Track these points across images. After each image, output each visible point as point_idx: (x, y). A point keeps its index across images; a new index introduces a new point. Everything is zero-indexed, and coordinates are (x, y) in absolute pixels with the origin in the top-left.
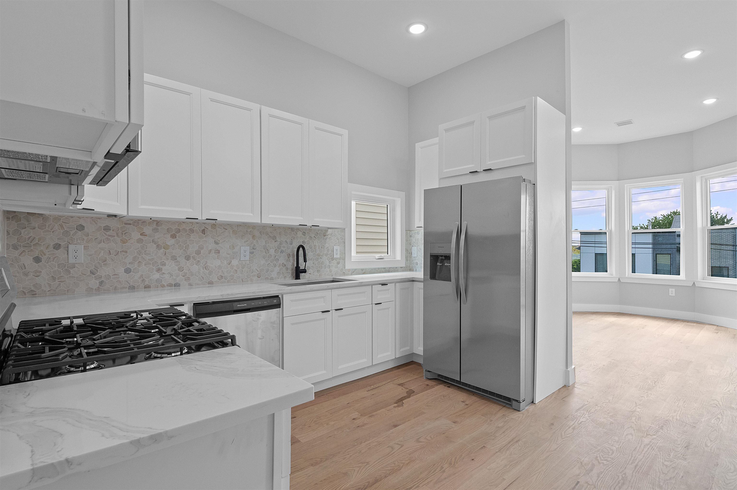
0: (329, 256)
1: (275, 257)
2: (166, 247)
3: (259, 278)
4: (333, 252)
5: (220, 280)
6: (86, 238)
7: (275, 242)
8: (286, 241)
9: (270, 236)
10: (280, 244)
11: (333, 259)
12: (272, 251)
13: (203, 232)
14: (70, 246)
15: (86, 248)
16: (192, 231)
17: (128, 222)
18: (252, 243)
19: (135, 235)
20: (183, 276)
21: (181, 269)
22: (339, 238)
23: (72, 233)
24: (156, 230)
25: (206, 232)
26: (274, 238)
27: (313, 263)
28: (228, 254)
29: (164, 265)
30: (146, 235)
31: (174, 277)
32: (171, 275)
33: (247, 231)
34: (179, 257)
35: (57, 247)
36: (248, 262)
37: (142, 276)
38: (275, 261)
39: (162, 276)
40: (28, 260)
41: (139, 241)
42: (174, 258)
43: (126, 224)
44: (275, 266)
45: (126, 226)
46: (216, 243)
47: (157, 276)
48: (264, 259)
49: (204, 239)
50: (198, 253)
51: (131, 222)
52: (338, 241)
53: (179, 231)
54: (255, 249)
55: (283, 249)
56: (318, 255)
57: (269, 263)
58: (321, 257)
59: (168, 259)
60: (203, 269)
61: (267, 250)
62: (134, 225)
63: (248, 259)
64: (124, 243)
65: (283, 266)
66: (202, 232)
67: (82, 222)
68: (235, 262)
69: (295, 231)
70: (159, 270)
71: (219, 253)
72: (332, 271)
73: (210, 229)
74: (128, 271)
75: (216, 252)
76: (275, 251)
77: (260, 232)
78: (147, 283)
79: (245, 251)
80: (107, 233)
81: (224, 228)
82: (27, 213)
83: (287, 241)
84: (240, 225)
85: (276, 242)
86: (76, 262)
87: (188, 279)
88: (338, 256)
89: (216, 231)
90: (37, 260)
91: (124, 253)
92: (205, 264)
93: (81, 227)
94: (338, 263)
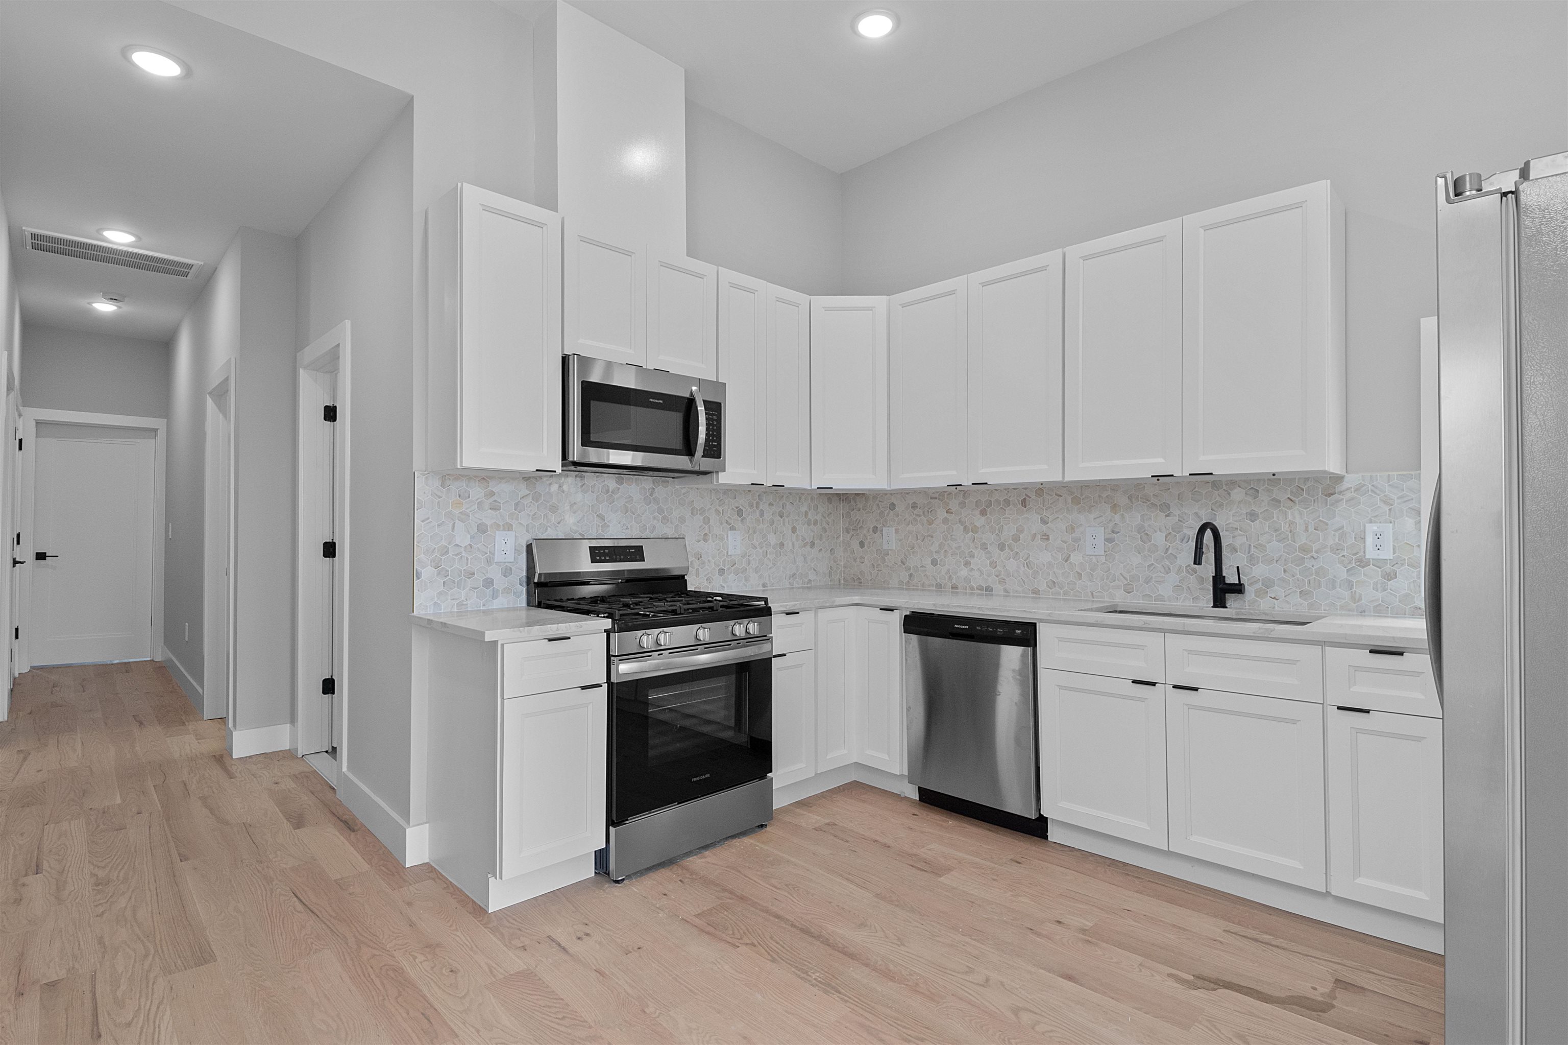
0: (1345, 553)
1: (1167, 550)
2: (975, 530)
3: (1129, 593)
4: (1365, 542)
5: (1051, 589)
6: (896, 519)
7: (1167, 516)
8: (1196, 514)
9: (1152, 504)
10: (1181, 521)
11: (1363, 562)
12: (1159, 538)
13: (1024, 503)
14: (884, 529)
15: (897, 531)
16: (1007, 502)
17: (934, 496)
18: (1110, 520)
19: (941, 514)
20: (997, 576)
21: (993, 565)
22: (1395, 497)
23: (886, 513)
24: (963, 505)
25: (1027, 503)
26: (1165, 508)
27: (1285, 571)
28: (1065, 542)
29: (972, 556)
30: (952, 513)
31: (986, 577)
32: (982, 573)
33: (1100, 496)
34: (991, 544)
35: (875, 530)
36: (1103, 559)
37: (948, 571)
38: (1166, 560)
39: (970, 573)
40: (855, 544)
41: (946, 521)
42: (984, 547)
43: (931, 498)
44: (1168, 571)
45: (932, 501)
46: (1044, 522)
47: (964, 572)
48: (1140, 553)
49: (1025, 516)
50: (1016, 539)
51: (937, 495)
52: (1387, 508)
53: (989, 504)
54: (1118, 532)
55: (1188, 533)
56: (1304, 549)
57: (1153, 564)
58: (1315, 555)
59: (976, 547)
60: (1024, 566)
61: (1147, 534)
62: (939, 499)
63: (1103, 553)
64: (930, 524)
65: (1188, 572)
66: (1022, 504)
67: (894, 500)
68: (1076, 558)
69: (1224, 488)
70: (967, 564)
71: (1048, 539)
72: (1360, 599)
73: (1033, 497)
74: (934, 562)
75: (1044, 537)
76: (1166, 537)
77: (1130, 498)
78: (954, 581)
79: (1094, 537)
80: (915, 512)
81: (1056, 495)
82: (856, 494)
83: (1200, 515)
84: (1087, 486)
85: (1168, 518)
86: (889, 548)
87: (1002, 582)
88: (1387, 554)
89: (1044, 501)
90: (862, 544)
91: (929, 538)
92: (1027, 559)
93: (893, 506)
94: (1390, 576)
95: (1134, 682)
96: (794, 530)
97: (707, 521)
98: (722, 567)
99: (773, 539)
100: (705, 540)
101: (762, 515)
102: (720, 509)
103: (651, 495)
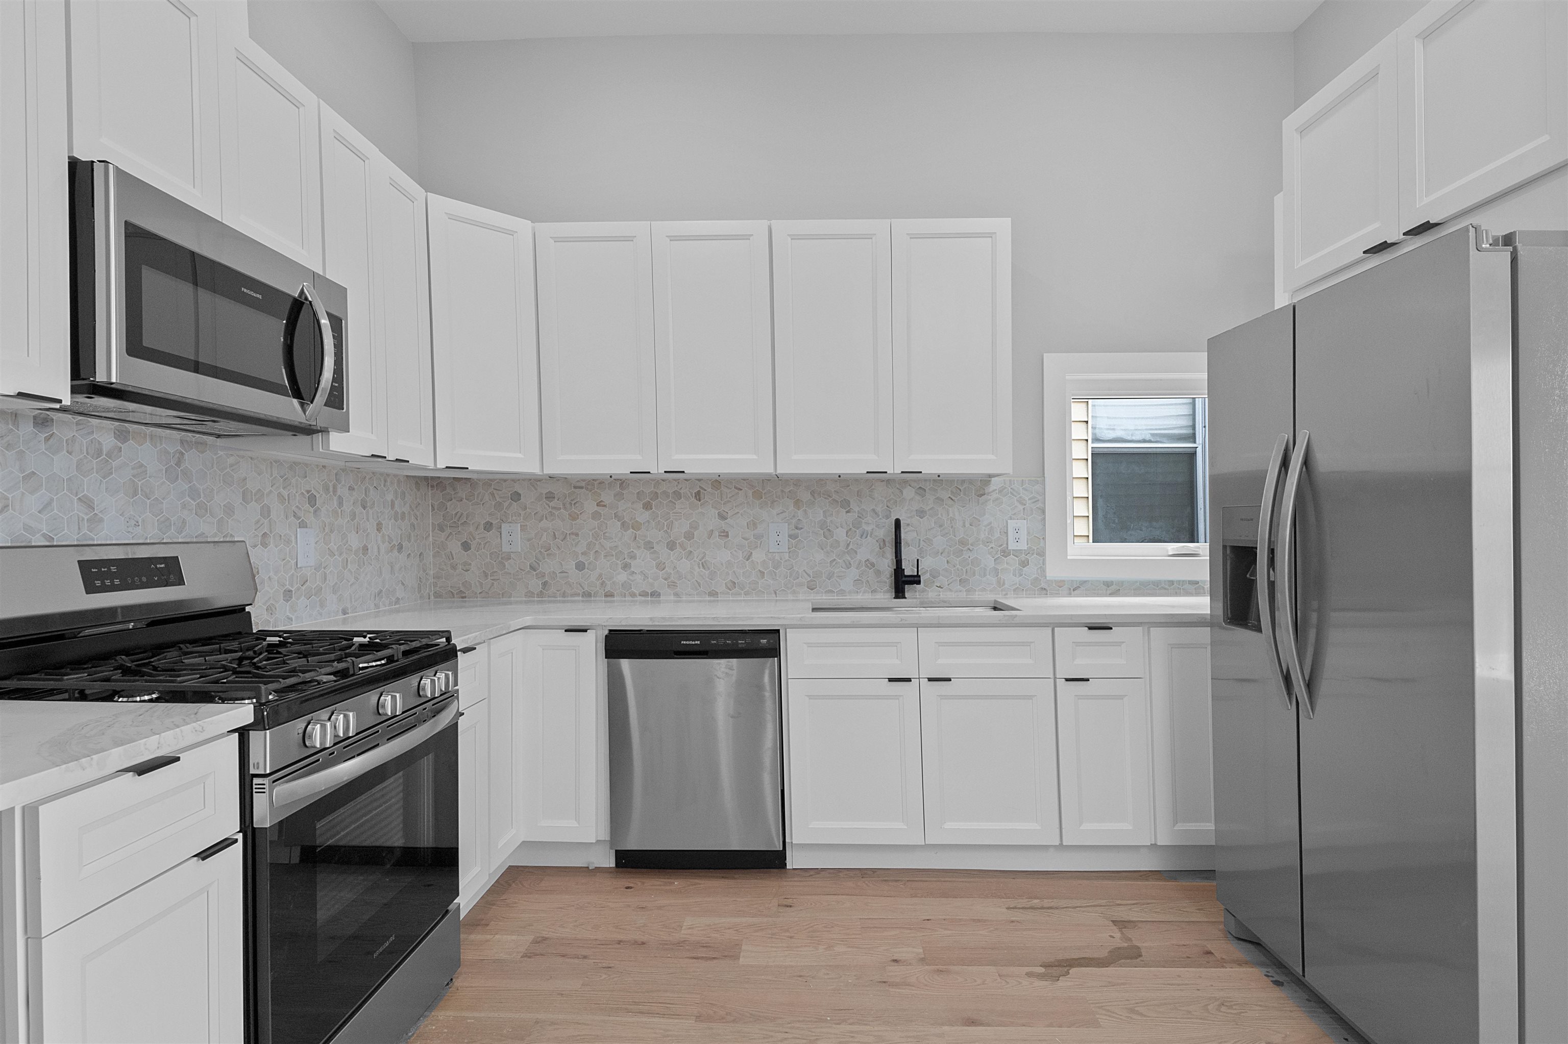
0: (993, 546)
1: (848, 545)
2: (637, 526)
3: (812, 589)
4: (1007, 536)
5: (731, 590)
6: (523, 513)
7: (847, 512)
8: (873, 510)
9: (834, 500)
10: (860, 517)
11: (1006, 553)
12: (840, 534)
13: (698, 496)
14: (503, 525)
15: (523, 528)
16: (678, 495)
17: (578, 484)
18: (794, 516)
19: (590, 506)
20: (666, 579)
21: (661, 566)
22: (1027, 499)
23: (506, 504)
24: (619, 496)
25: (702, 496)
26: (845, 505)
27: (948, 562)
28: (746, 539)
29: (633, 557)
30: (605, 506)
31: (650, 580)
32: (646, 577)
33: (782, 491)
34: (657, 543)
35: (488, 526)
36: (787, 556)
37: (600, 575)
38: (847, 555)
39: (631, 577)
40: (454, 546)
41: (596, 516)
42: (649, 546)
43: (575, 487)
44: (849, 566)
45: (577, 491)
46: (722, 517)
47: (622, 577)
48: (823, 550)
49: (700, 510)
50: (689, 536)
51: (583, 484)
52: (1021, 507)
53: (656, 495)
54: (802, 528)
55: (866, 529)
56: (963, 542)
57: (835, 560)
58: (971, 548)
59: (639, 547)
60: (699, 567)
61: (829, 530)
62: (587, 489)
63: (787, 550)
64: (574, 519)
65: (867, 566)
66: (696, 497)
67: (517, 488)
68: (758, 556)
69: (898, 486)
70: (626, 566)
71: (727, 536)
72: (1004, 584)
73: (709, 490)
74: (580, 566)
75: (722, 534)
76: (847, 533)
77: (813, 493)
78: (608, 588)
79: (779, 533)
80: (551, 504)
81: (736, 488)
82: (454, 478)
83: (877, 511)
84: (769, 480)
85: (849, 514)
86: (511, 551)
87: (673, 585)
88: (1023, 546)
89: (721, 494)
90: (466, 546)
91: (574, 537)
92: (703, 558)
93: (516, 497)
94: (1025, 564)
95: (891, 680)
96: (379, 527)
97: (266, 512)
98: (288, 587)
99: (354, 541)
100: (264, 545)
101: (340, 504)
102: (285, 493)
103: (178, 464)
